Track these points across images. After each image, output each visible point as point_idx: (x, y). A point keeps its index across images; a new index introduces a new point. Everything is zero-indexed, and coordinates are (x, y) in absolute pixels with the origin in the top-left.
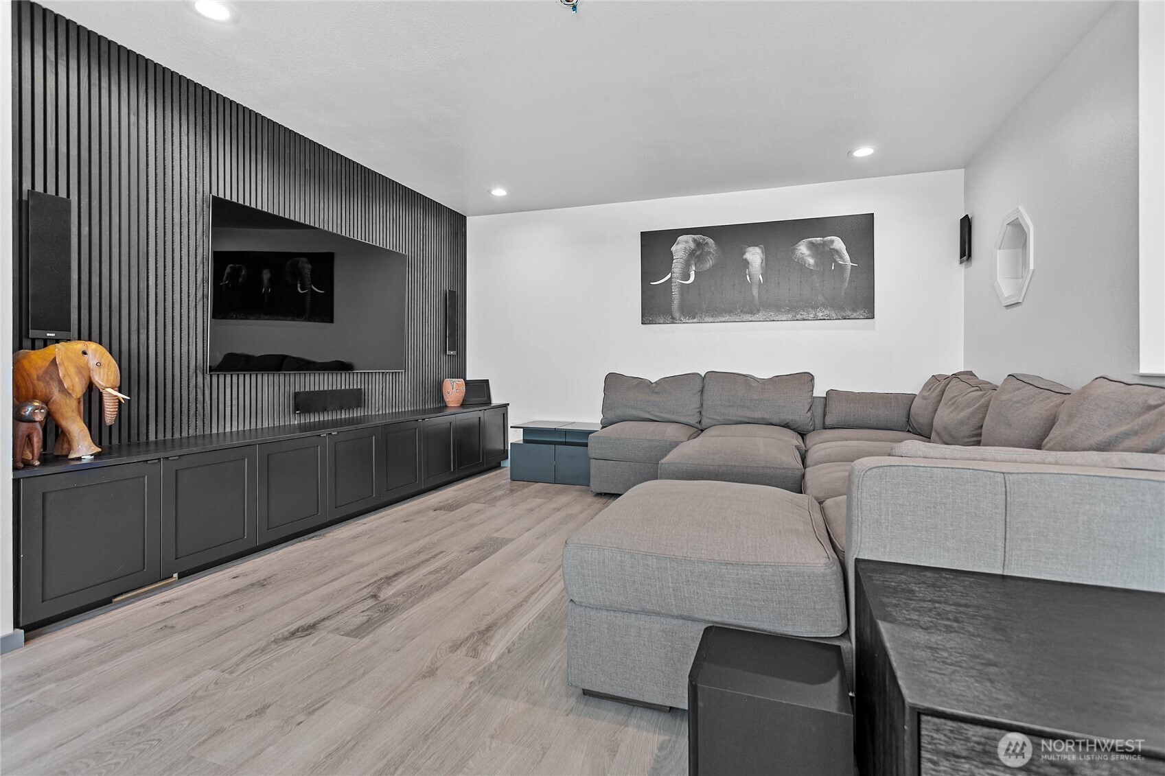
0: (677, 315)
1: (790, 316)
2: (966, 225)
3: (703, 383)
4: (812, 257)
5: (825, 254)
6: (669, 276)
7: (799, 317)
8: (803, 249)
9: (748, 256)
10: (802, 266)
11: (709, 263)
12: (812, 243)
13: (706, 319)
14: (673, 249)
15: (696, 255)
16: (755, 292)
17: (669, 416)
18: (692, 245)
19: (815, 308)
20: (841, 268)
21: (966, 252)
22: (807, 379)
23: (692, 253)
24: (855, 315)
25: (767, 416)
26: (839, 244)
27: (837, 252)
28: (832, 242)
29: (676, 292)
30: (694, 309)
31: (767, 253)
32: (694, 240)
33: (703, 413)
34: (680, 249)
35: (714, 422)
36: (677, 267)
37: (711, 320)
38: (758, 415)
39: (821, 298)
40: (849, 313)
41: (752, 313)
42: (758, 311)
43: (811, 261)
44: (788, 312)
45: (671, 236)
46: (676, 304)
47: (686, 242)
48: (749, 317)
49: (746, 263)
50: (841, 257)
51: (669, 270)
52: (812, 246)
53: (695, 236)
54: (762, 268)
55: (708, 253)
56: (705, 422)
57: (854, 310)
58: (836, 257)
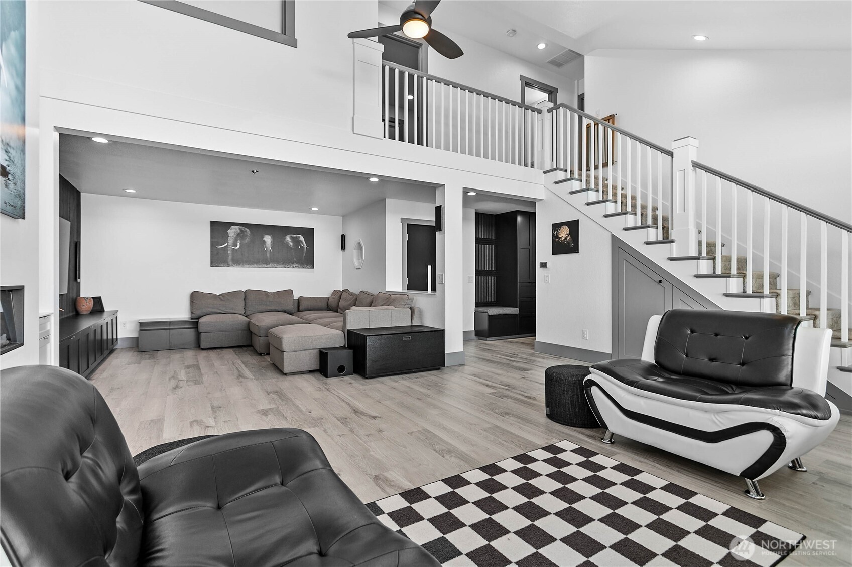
0: (231, 263)
1: (283, 266)
2: (343, 237)
3: (247, 295)
4: (292, 242)
5: (297, 241)
6: (226, 244)
7: (286, 266)
8: (288, 238)
9: (265, 239)
10: (287, 245)
11: (247, 240)
12: (291, 236)
13: (245, 266)
14: (229, 231)
15: (240, 236)
16: (268, 255)
17: (232, 311)
18: (239, 231)
19: (293, 263)
20: (303, 248)
21: (343, 247)
22: (290, 292)
23: (238, 235)
24: (307, 267)
25: (276, 308)
26: (302, 238)
27: (301, 241)
28: (299, 237)
29: (230, 252)
30: (239, 260)
31: (273, 238)
32: (240, 229)
33: (246, 309)
34: (232, 232)
35: (252, 312)
36: (231, 240)
37: (248, 266)
38: (273, 308)
39: (295, 259)
40: (305, 266)
41: (267, 264)
42: (269, 263)
43: (291, 244)
44: (282, 264)
46: (230, 258)
47: (236, 229)
48: (265, 266)
49: (264, 242)
50: (303, 244)
51: (227, 241)
52: (292, 238)
53: (240, 227)
54: (271, 245)
55: (247, 235)
57: (307, 265)
58: (301, 243)
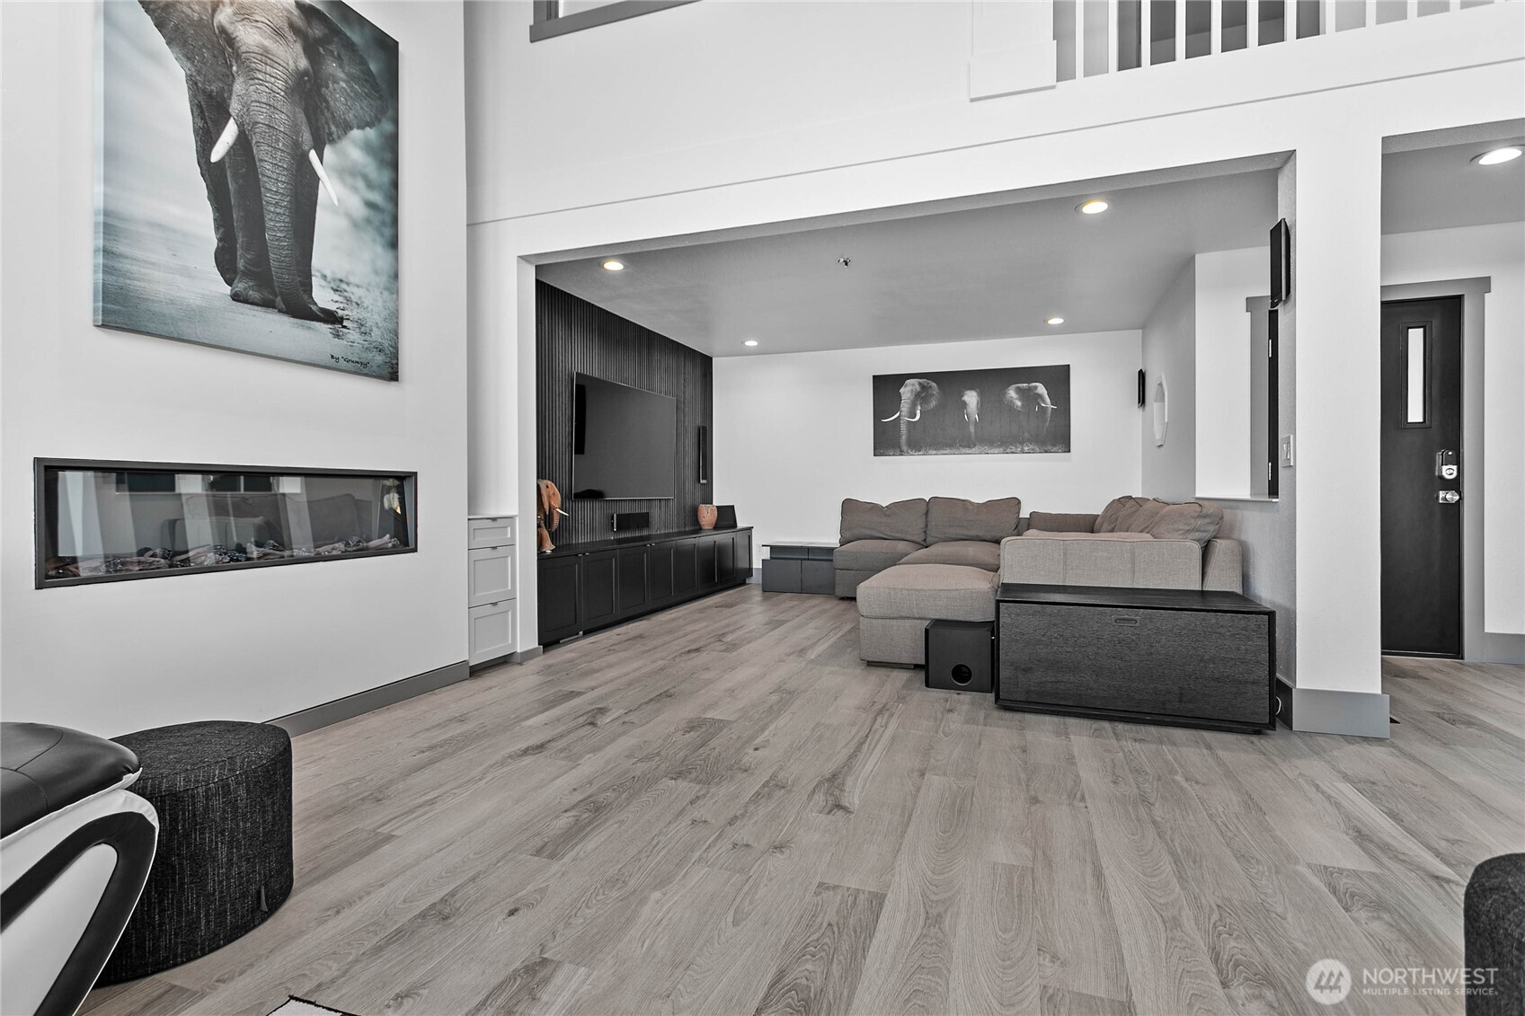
0: (905, 448)
1: (1001, 450)
2: (1142, 375)
3: (927, 508)
4: (1020, 400)
5: (1030, 397)
6: (898, 414)
7: (1008, 450)
8: (1012, 393)
9: (966, 398)
10: (1010, 406)
11: (933, 404)
12: (1018, 388)
13: (930, 452)
14: (902, 390)
15: (921, 396)
16: (972, 429)
17: (899, 535)
18: (918, 388)
19: (1022, 443)
20: (1044, 410)
21: (1142, 400)
22: (1016, 503)
23: (918, 395)
24: (1055, 449)
25: (981, 534)
26: (1041, 389)
27: (1040, 396)
28: (1036, 387)
29: (903, 427)
30: (922, 441)
31: (981, 395)
32: (920, 384)
33: (928, 532)
34: (907, 391)
35: (937, 540)
36: (905, 407)
37: (934, 452)
38: (973, 533)
39: (1026, 435)
40: (1050, 447)
41: (969, 447)
42: (975, 446)
43: (1019, 403)
44: (1000, 446)
45: (900, 379)
46: (904, 438)
47: (913, 385)
48: (967, 451)
49: (964, 404)
50: (1044, 402)
51: (898, 409)
52: (1019, 390)
53: (921, 381)
54: (978, 409)
55: (932, 395)
56: (929, 540)
57: (1055, 446)
58: (1039, 400)
